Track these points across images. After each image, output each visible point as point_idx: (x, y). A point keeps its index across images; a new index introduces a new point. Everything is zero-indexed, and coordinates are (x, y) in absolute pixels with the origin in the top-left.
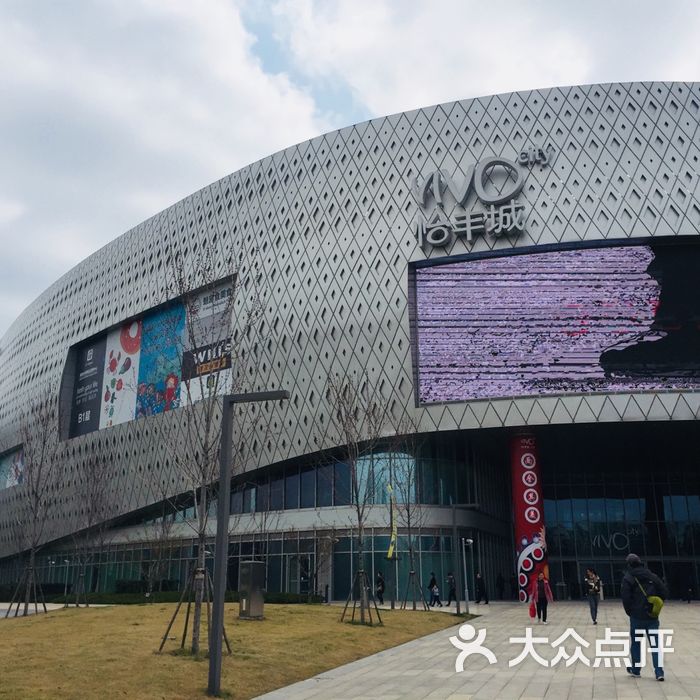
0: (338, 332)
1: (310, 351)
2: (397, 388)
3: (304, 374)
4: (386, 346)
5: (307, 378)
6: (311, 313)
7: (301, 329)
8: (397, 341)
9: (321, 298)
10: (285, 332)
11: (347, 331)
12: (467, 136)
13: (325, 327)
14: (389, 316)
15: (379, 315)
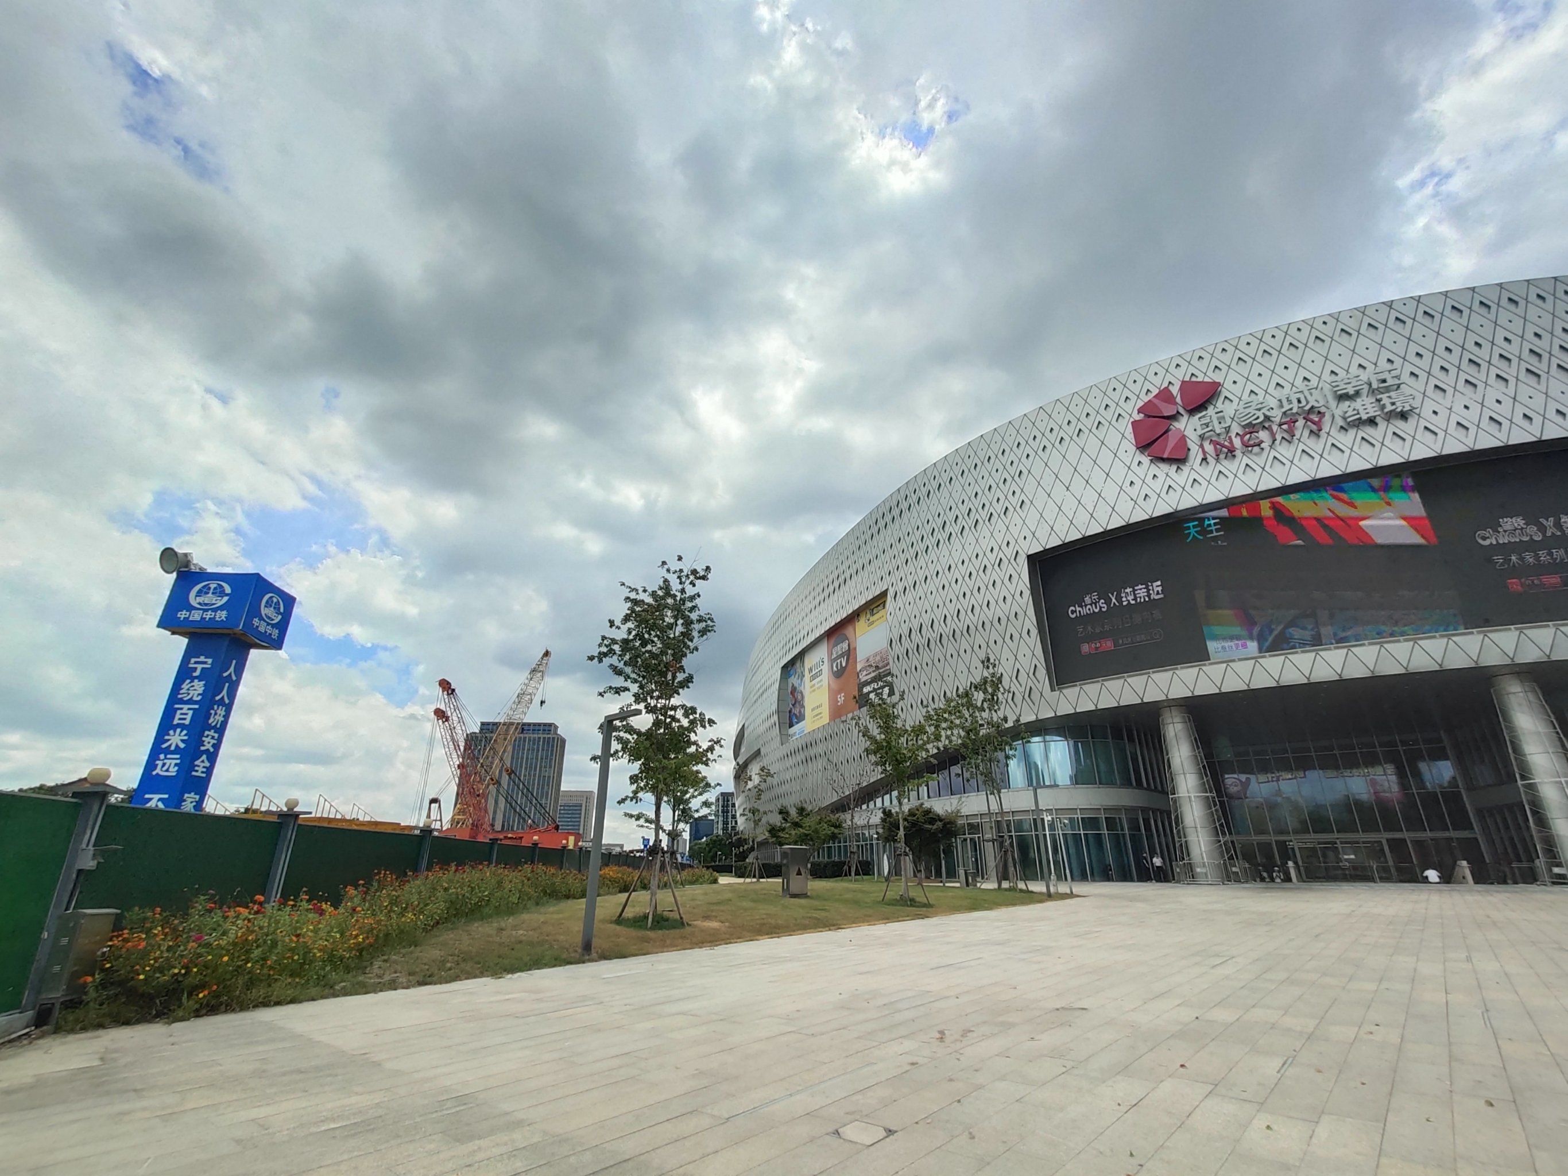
0: (972, 628)
1: (951, 650)
2: (1031, 674)
3: (949, 671)
4: (1016, 636)
5: (952, 675)
6: (948, 615)
7: (941, 630)
8: (1025, 631)
9: (954, 600)
10: (928, 635)
11: (980, 627)
12: (1070, 430)
13: (960, 625)
14: (1015, 608)
15: (1006, 608)
